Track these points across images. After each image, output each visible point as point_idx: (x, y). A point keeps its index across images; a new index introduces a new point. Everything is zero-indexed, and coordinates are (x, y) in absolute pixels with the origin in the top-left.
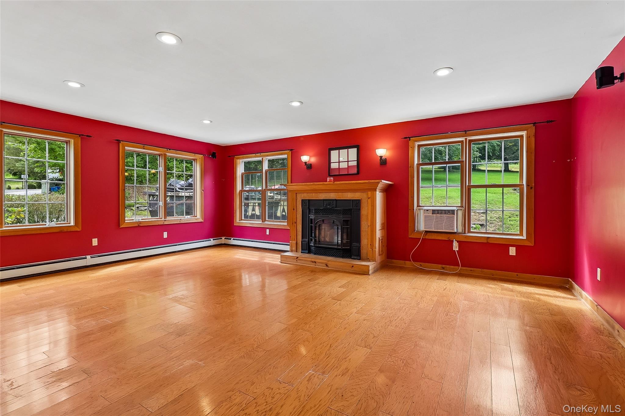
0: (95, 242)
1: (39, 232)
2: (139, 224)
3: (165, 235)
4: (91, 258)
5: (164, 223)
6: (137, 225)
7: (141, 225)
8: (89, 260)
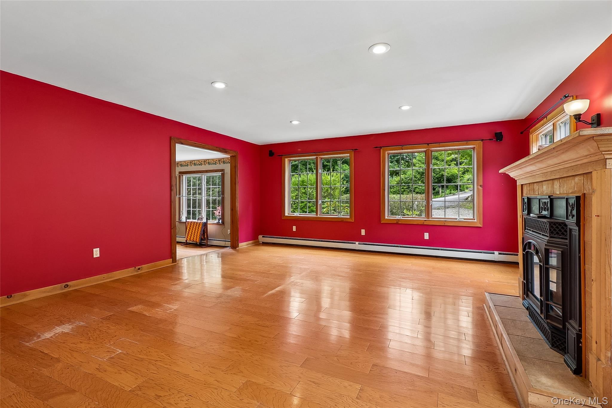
0: (363, 232)
1: (331, 220)
2: (398, 222)
3: (426, 236)
4: (359, 244)
5: (424, 223)
6: (395, 222)
7: (400, 223)
8: (357, 245)
